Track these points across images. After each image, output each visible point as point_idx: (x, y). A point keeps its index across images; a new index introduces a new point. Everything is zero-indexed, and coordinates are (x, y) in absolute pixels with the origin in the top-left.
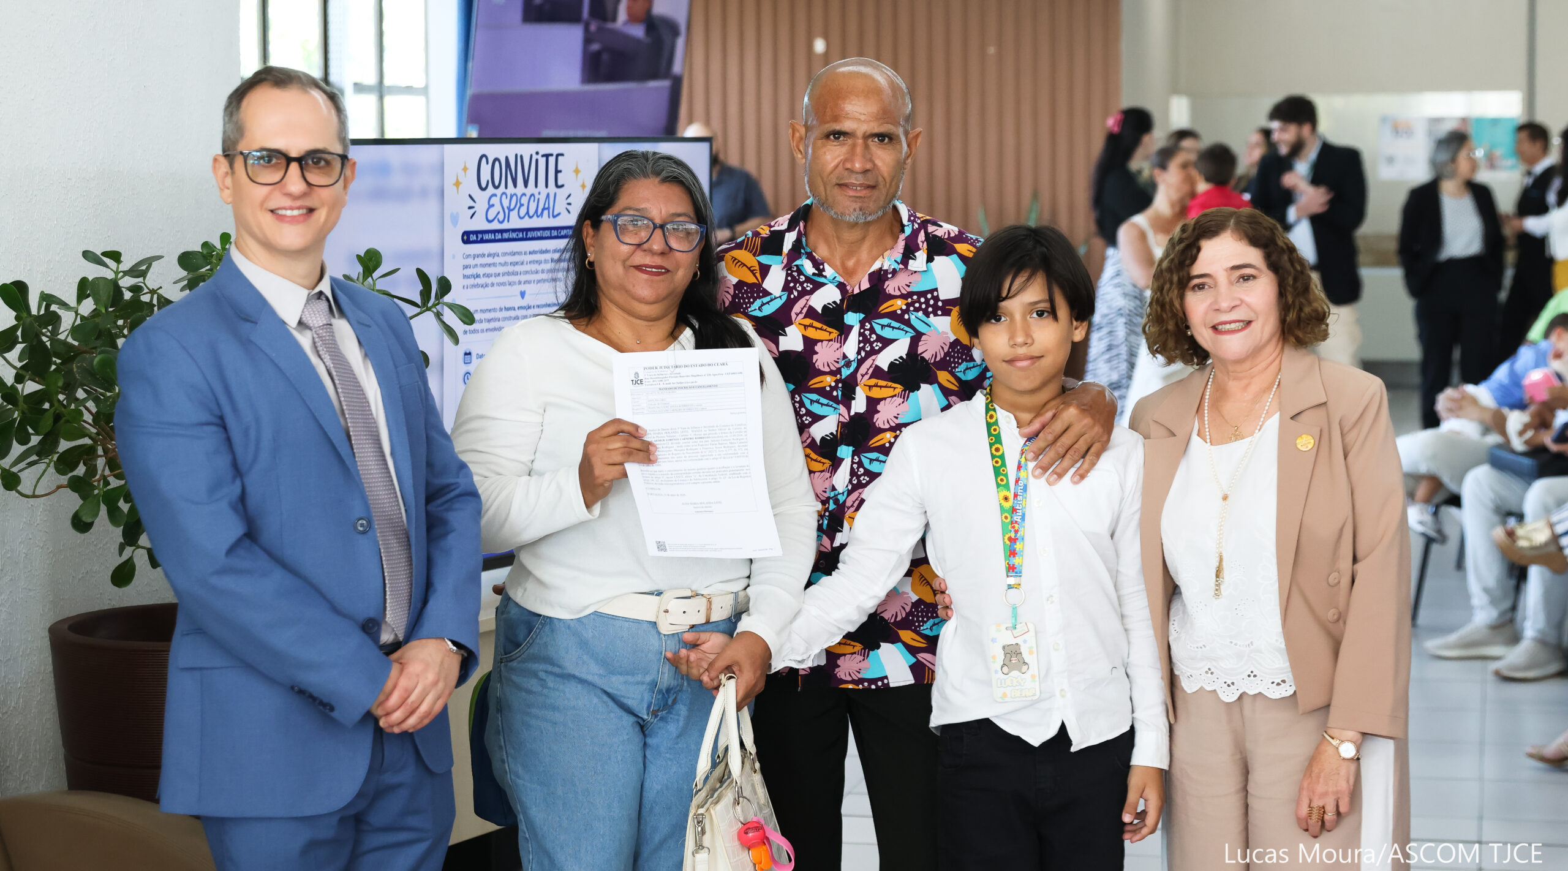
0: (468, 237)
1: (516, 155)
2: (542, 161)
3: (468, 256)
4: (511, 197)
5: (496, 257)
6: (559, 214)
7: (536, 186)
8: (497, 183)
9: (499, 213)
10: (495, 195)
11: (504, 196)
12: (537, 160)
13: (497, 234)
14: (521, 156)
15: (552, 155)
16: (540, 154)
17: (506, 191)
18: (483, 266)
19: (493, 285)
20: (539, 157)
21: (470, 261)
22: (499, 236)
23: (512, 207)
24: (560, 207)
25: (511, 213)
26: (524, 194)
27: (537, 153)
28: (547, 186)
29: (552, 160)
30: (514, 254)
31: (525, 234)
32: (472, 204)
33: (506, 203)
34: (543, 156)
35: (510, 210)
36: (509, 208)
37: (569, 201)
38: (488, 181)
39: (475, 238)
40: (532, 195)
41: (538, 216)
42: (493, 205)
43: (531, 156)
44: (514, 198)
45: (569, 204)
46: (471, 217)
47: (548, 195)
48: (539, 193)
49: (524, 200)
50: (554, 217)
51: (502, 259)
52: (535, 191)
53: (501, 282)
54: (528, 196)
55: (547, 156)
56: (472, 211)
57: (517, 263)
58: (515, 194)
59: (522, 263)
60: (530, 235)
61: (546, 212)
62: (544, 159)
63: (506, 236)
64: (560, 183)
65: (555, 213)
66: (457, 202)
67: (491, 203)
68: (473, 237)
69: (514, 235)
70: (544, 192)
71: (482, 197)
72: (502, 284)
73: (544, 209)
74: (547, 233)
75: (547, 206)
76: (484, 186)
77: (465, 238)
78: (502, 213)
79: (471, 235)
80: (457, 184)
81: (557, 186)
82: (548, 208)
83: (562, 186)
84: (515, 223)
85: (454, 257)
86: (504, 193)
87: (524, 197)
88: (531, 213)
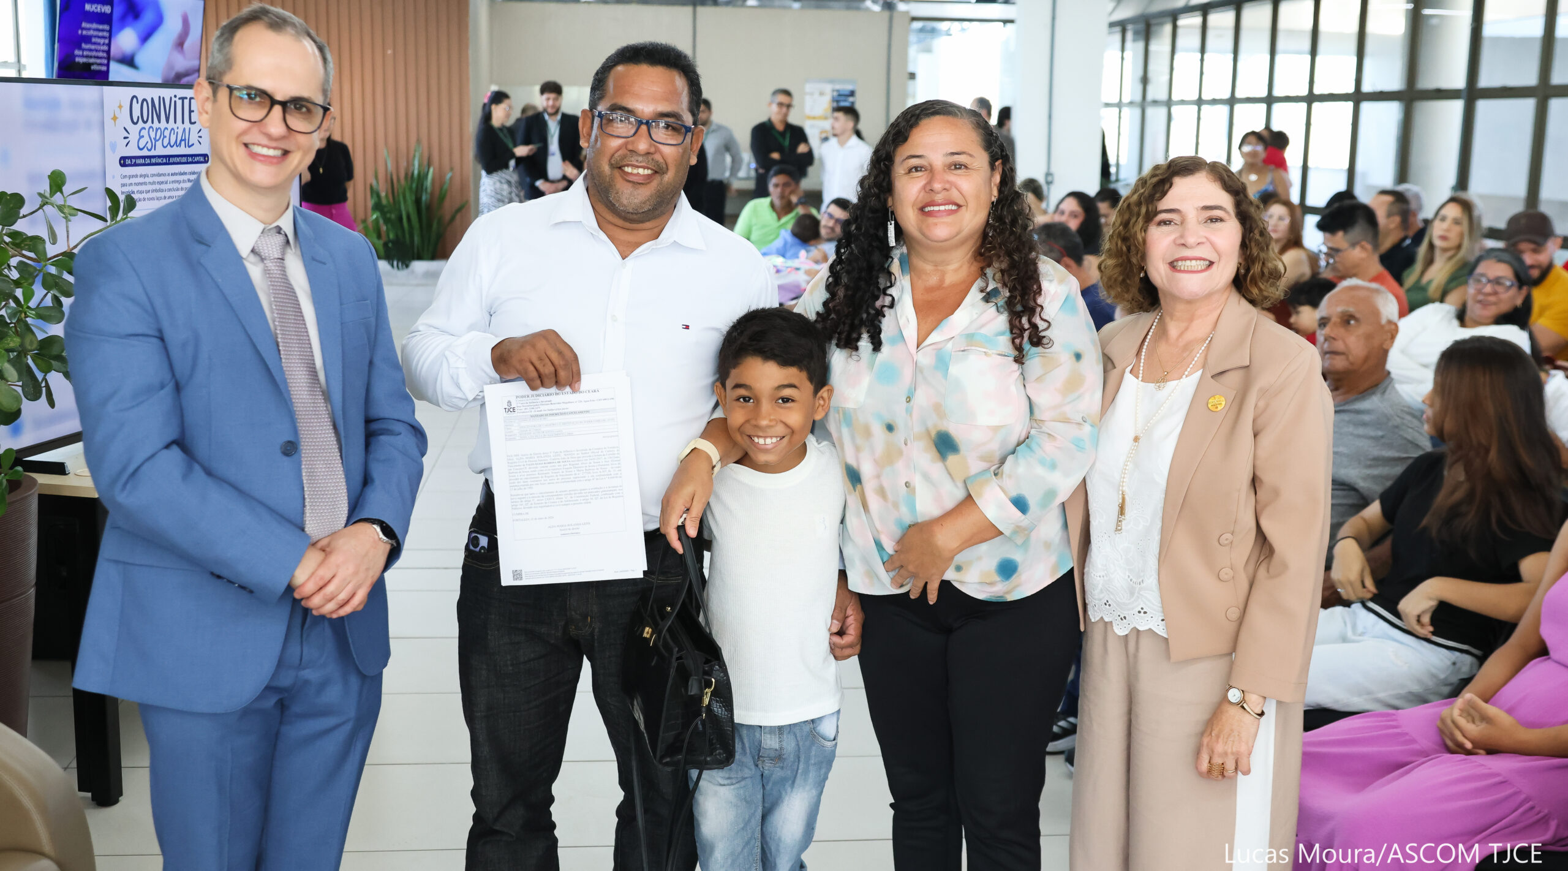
0: (124, 162)
1: (160, 97)
2: (179, 103)
3: (125, 177)
4: (157, 130)
5: (146, 178)
6: (193, 145)
7: (175, 122)
8: (145, 119)
9: (147, 142)
10: (144, 128)
11: (151, 130)
12: (175, 102)
13: (146, 159)
14: (163, 98)
15: (186, 98)
16: (178, 97)
17: (153, 126)
18: (136, 184)
19: (144, 199)
20: (177, 99)
21: (127, 181)
22: (148, 161)
23: (158, 138)
24: (194, 139)
25: (157, 143)
26: (166, 128)
27: (175, 96)
28: (183, 123)
29: (186, 102)
30: (159, 175)
31: (168, 160)
32: (126, 135)
33: (153, 135)
34: (179, 99)
35: (156, 141)
36: (155, 139)
37: (200, 134)
38: (138, 117)
39: (130, 162)
40: (173, 129)
41: (177, 146)
42: (143, 136)
43: (171, 98)
44: (159, 131)
45: (200, 137)
46: (126, 146)
47: (184, 129)
48: (178, 128)
49: (167, 133)
50: (189, 147)
51: (151, 180)
52: (175, 126)
53: (151, 197)
54: (169, 130)
55: (183, 99)
56: (127, 140)
57: (162, 182)
58: (160, 128)
59: (166, 183)
60: (171, 160)
61: (183, 143)
62: (181, 101)
63: (153, 160)
64: (193, 121)
65: (190, 144)
66: (115, 134)
67: (141, 135)
68: (128, 162)
69: (160, 161)
70: (181, 127)
71: (134, 130)
72: (152, 199)
73: (181, 140)
74: (184, 160)
75: (183, 138)
76: (135, 121)
77: (122, 162)
78: (150, 143)
80: (115, 118)
81: (191, 123)
82: (185, 140)
83: (195, 123)
84: (160, 151)
85: (114, 177)
86: (151, 127)
87: (166, 130)
88: (172, 143)
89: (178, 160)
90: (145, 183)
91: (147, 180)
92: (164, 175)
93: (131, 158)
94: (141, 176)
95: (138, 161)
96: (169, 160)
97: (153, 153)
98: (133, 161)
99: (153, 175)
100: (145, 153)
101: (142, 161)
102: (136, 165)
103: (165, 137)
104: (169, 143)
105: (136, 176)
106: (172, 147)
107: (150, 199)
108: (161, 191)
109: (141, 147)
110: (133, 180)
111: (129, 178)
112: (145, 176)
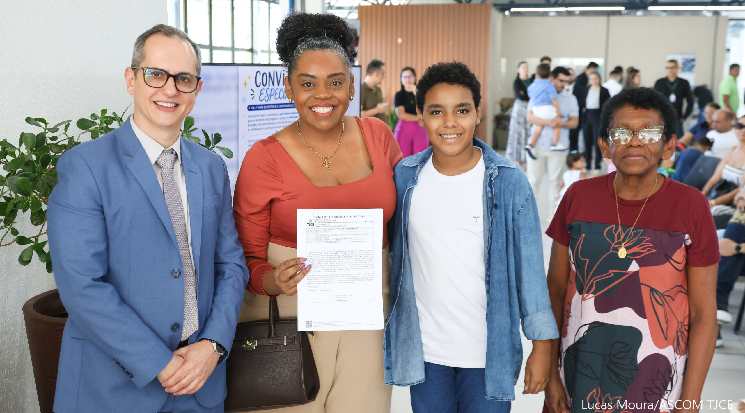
0: (250, 108)
23: (272, 94)
35: (271, 95)
42: (263, 94)
56: (253, 96)
77: (249, 108)
79: (252, 107)
89: (285, 106)
90: (263, 120)
91: (264, 118)
92: (275, 115)
93: (255, 106)
94: (261, 116)
95: (259, 108)
96: (279, 106)
97: (269, 103)
98: (256, 107)
99: (268, 115)
100: (264, 103)
101: (262, 107)
102: (257, 109)
103: (276, 93)
104: (279, 97)
105: (258, 116)
106: (281, 99)
107: (266, 128)
108: (273, 123)
109: (261, 99)
110: (256, 118)
111: (253, 117)
112: (263, 116)
